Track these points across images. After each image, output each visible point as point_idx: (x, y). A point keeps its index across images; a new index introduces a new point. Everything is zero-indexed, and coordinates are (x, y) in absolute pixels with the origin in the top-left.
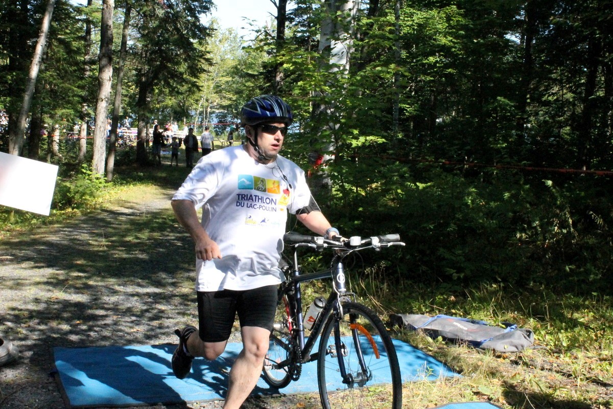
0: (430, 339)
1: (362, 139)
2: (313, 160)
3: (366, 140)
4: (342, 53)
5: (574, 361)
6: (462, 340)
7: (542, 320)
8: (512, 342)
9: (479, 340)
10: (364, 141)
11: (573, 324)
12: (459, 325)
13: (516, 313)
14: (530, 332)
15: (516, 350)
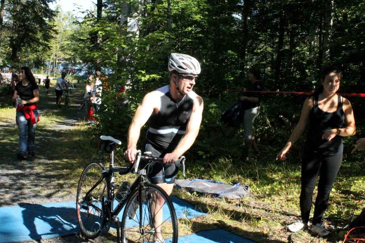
0: (189, 194)
1: (148, 77)
2: (119, 89)
3: (150, 77)
4: (134, 25)
5: (272, 202)
6: (207, 193)
7: (255, 180)
8: (237, 193)
9: (218, 193)
10: (149, 78)
11: (272, 181)
12: (206, 184)
13: (240, 176)
14: (247, 187)
15: (240, 198)
